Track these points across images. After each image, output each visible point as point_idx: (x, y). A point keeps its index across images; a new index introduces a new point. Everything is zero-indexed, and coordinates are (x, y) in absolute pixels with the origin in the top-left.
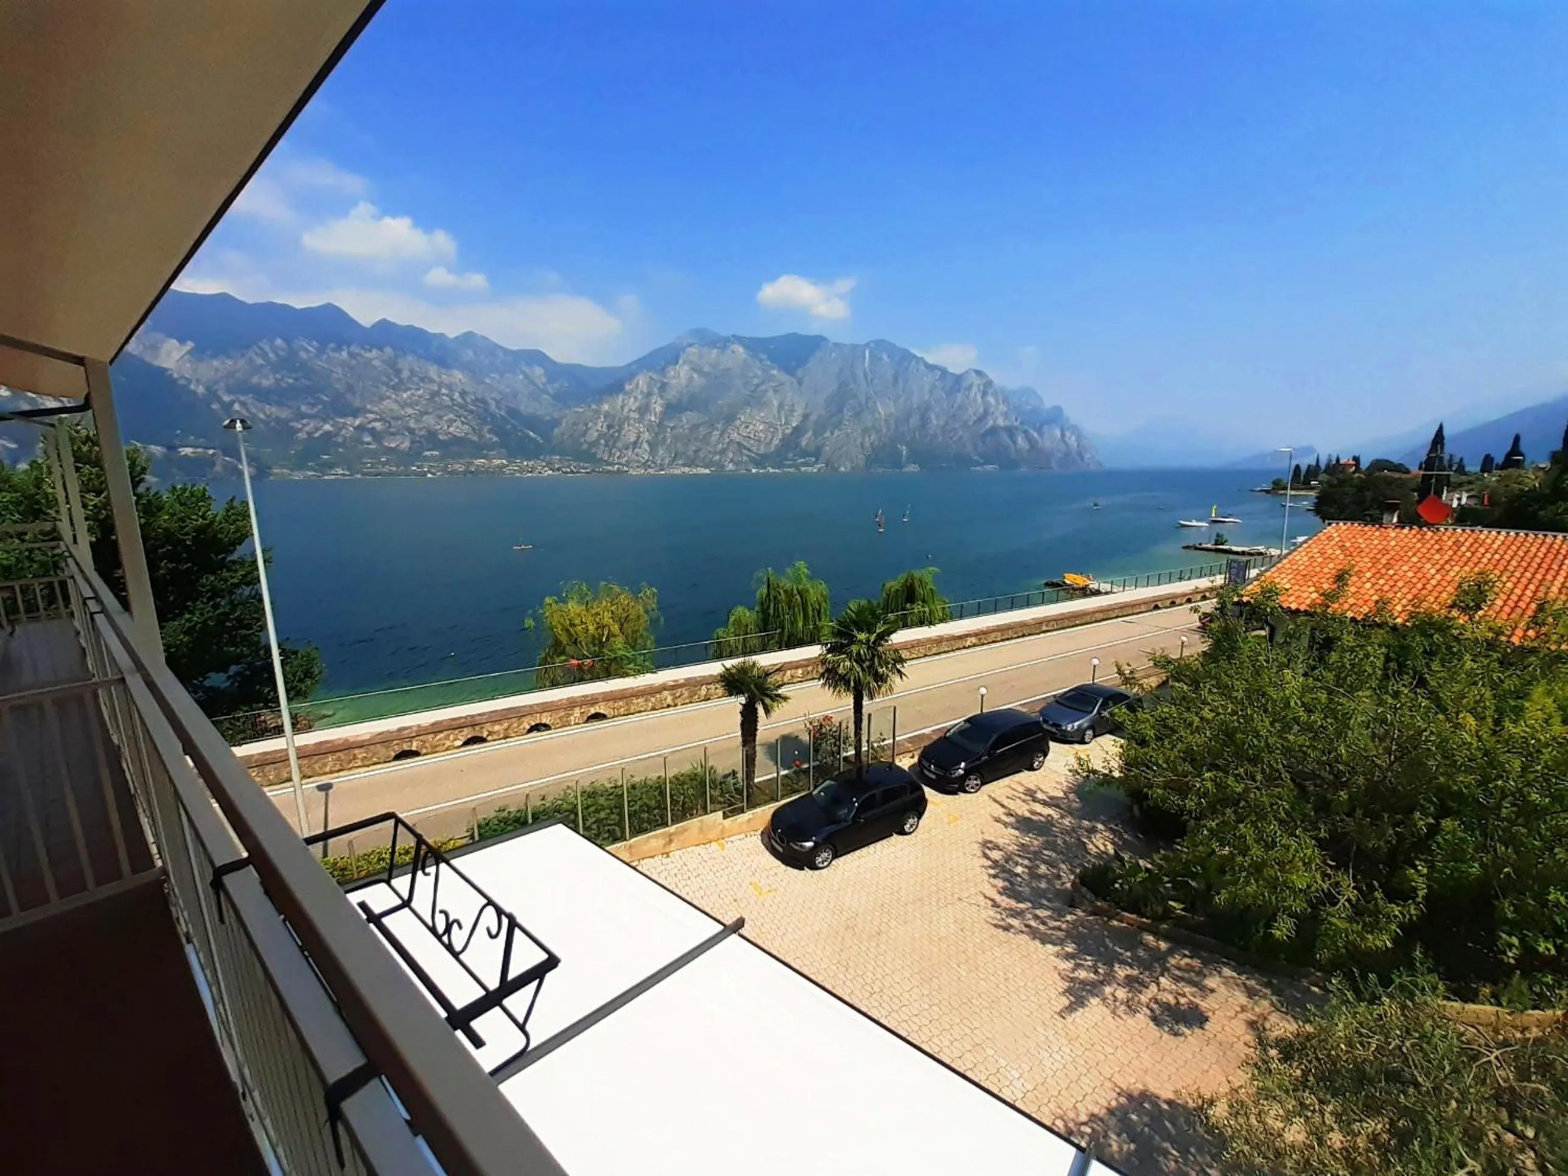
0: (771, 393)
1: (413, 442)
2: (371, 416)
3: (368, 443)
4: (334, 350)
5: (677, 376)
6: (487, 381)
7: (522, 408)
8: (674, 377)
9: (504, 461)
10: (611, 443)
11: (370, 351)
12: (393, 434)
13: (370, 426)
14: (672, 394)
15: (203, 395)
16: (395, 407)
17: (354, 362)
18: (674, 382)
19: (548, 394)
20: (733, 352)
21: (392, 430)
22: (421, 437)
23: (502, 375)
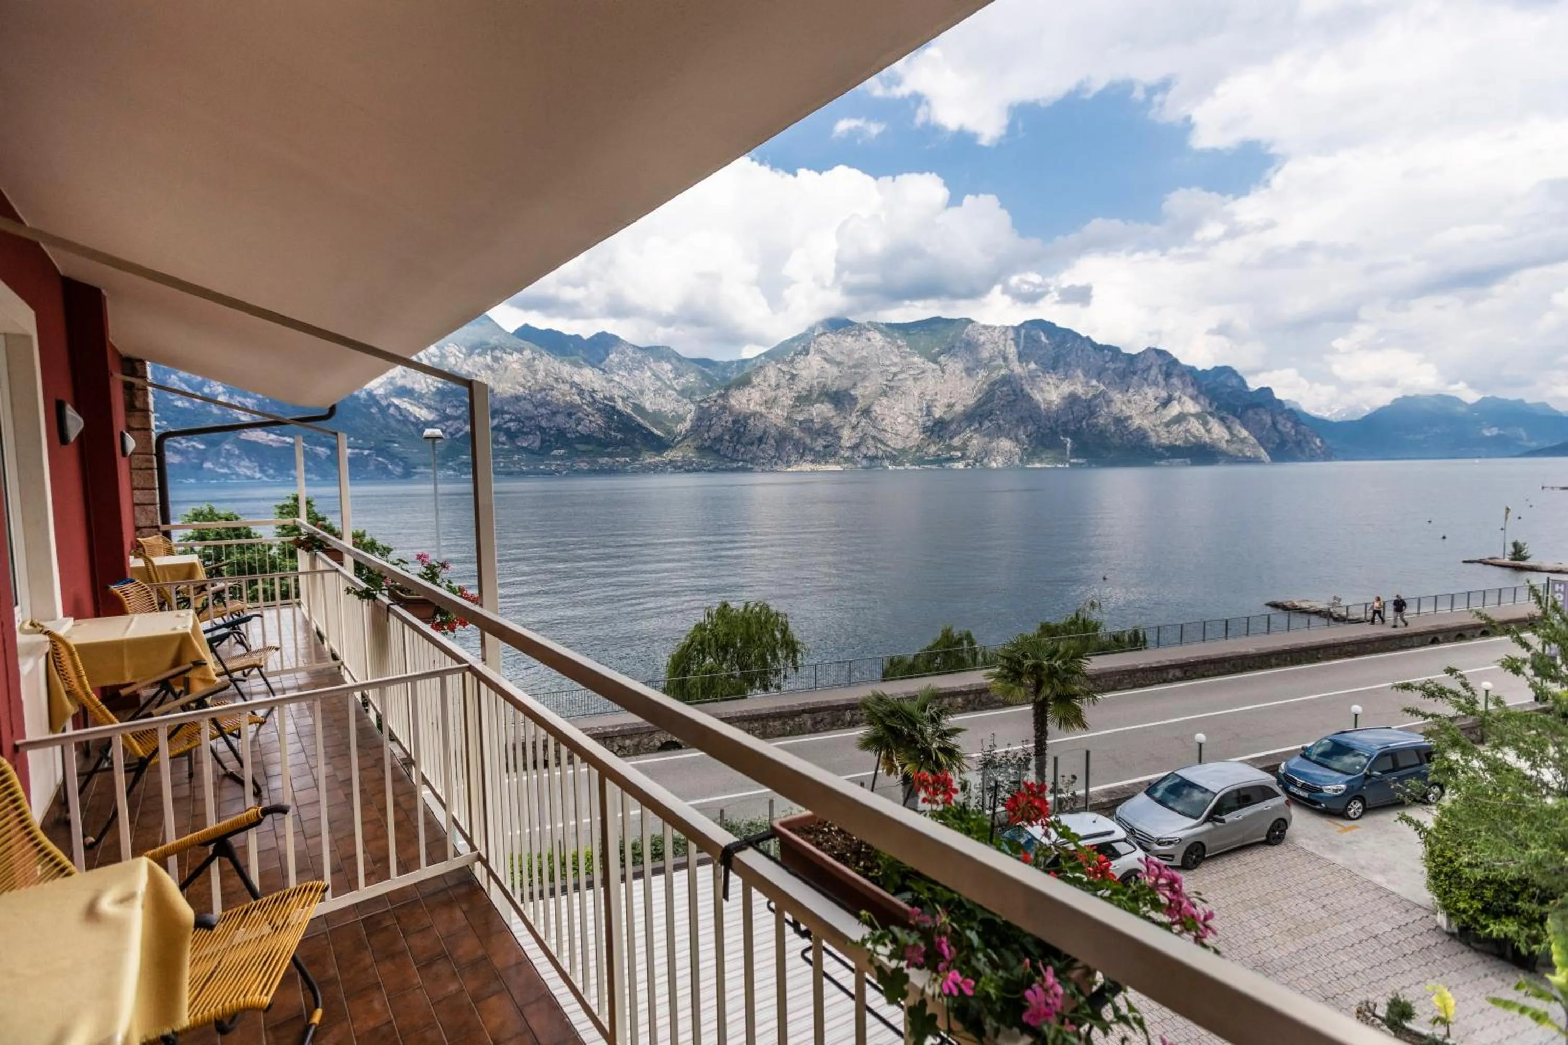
0: (910, 383)
1: (543, 441)
2: (507, 417)
3: (504, 443)
4: (479, 355)
5: (808, 367)
6: (617, 378)
7: (647, 405)
8: (804, 368)
9: (628, 459)
10: (735, 439)
11: (511, 354)
12: (527, 433)
13: (505, 426)
14: (801, 386)
15: (365, 400)
16: (530, 407)
17: (496, 366)
18: (804, 373)
19: (675, 390)
20: (869, 339)
21: (525, 430)
22: (550, 436)
23: (630, 372)
